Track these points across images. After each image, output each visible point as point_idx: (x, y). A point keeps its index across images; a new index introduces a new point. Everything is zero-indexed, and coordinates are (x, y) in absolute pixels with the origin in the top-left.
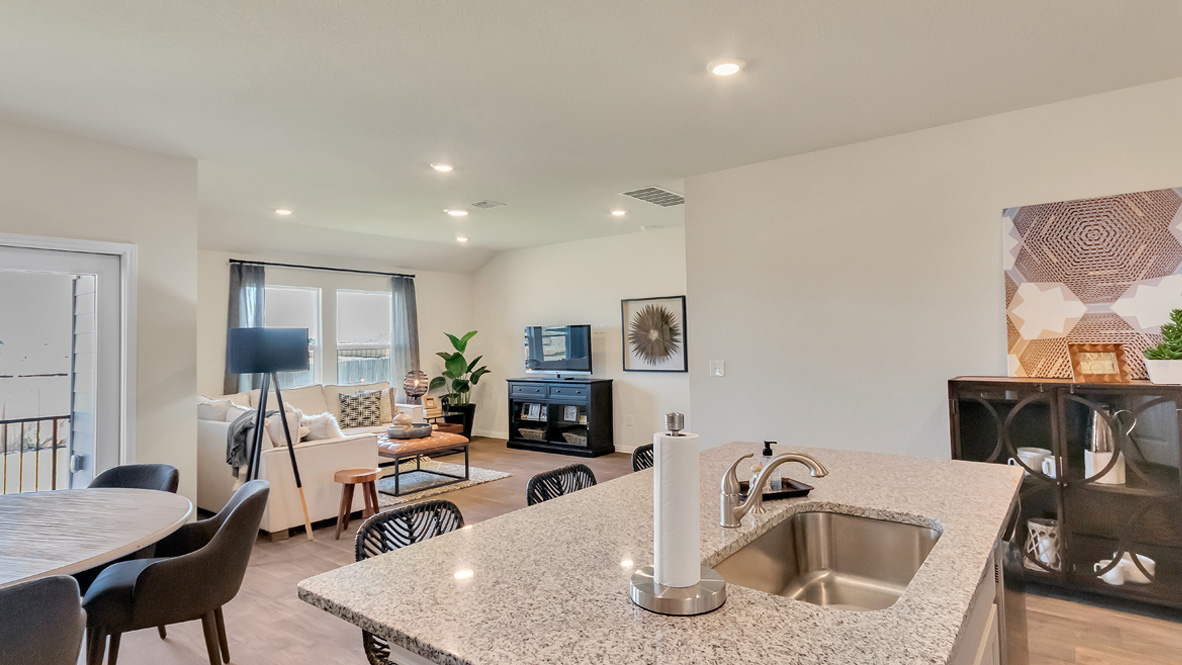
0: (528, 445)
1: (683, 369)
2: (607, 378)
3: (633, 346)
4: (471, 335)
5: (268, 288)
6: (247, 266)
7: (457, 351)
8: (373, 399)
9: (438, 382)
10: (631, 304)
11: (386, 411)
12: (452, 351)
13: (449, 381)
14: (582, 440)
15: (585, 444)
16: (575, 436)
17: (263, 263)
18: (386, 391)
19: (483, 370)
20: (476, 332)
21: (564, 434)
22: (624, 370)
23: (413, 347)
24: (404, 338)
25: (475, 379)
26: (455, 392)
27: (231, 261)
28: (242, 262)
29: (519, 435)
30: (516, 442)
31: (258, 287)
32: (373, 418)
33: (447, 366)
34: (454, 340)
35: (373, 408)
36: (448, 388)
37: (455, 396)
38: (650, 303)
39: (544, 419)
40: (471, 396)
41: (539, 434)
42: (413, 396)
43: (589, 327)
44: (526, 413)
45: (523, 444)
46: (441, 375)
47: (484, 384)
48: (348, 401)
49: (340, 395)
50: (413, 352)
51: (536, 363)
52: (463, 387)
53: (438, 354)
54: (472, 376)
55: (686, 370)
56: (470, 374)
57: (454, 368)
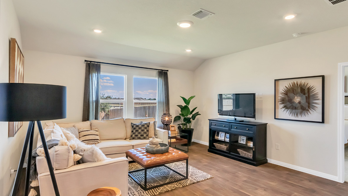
0: (218, 152)
1: (321, 121)
2: (263, 121)
3: (282, 105)
4: (192, 97)
5: (102, 73)
6: (93, 64)
7: (186, 105)
8: (146, 126)
9: (177, 118)
10: (280, 82)
11: (151, 132)
12: (184, 104)
13: (182, 118)
14: (250, 155)
15: (251, 157)
16: (245, 152)
17: (100, 63)
18: (152, 122)
19: (197, 114)
20: (195, 96)
21: (238, 150)
22: (275, 118)
23: (167, 102)
24: (163, 98)
25: (194, 117)
26: (185, 123)
27: (86, 61)
28: (91, 62)
29: (214, 146)
30: (212, 149)
31: (97, 73)
32: (145, 135)
33: (181, 111)
34: (184, 99)
35: (145, 130)
36: (181, 121)
37: (185, 124)
38: (295, 81)
39: (227, 140)
40: (192, 125)
41: (224, 147)
42: (165, 125)
43: (254, 94)
44: (218, 135)
45: (216, 151)
46: (179, 115)
47: (198, 120)
48: (135, 126)
49: (132, 123)
50: (167, 105)
51: (221, 112)
52: (188, 121)
53: (177, 106)
54: (192, 116)
55: (323, 122)
56: (191, 115)
57: (184, 112)
